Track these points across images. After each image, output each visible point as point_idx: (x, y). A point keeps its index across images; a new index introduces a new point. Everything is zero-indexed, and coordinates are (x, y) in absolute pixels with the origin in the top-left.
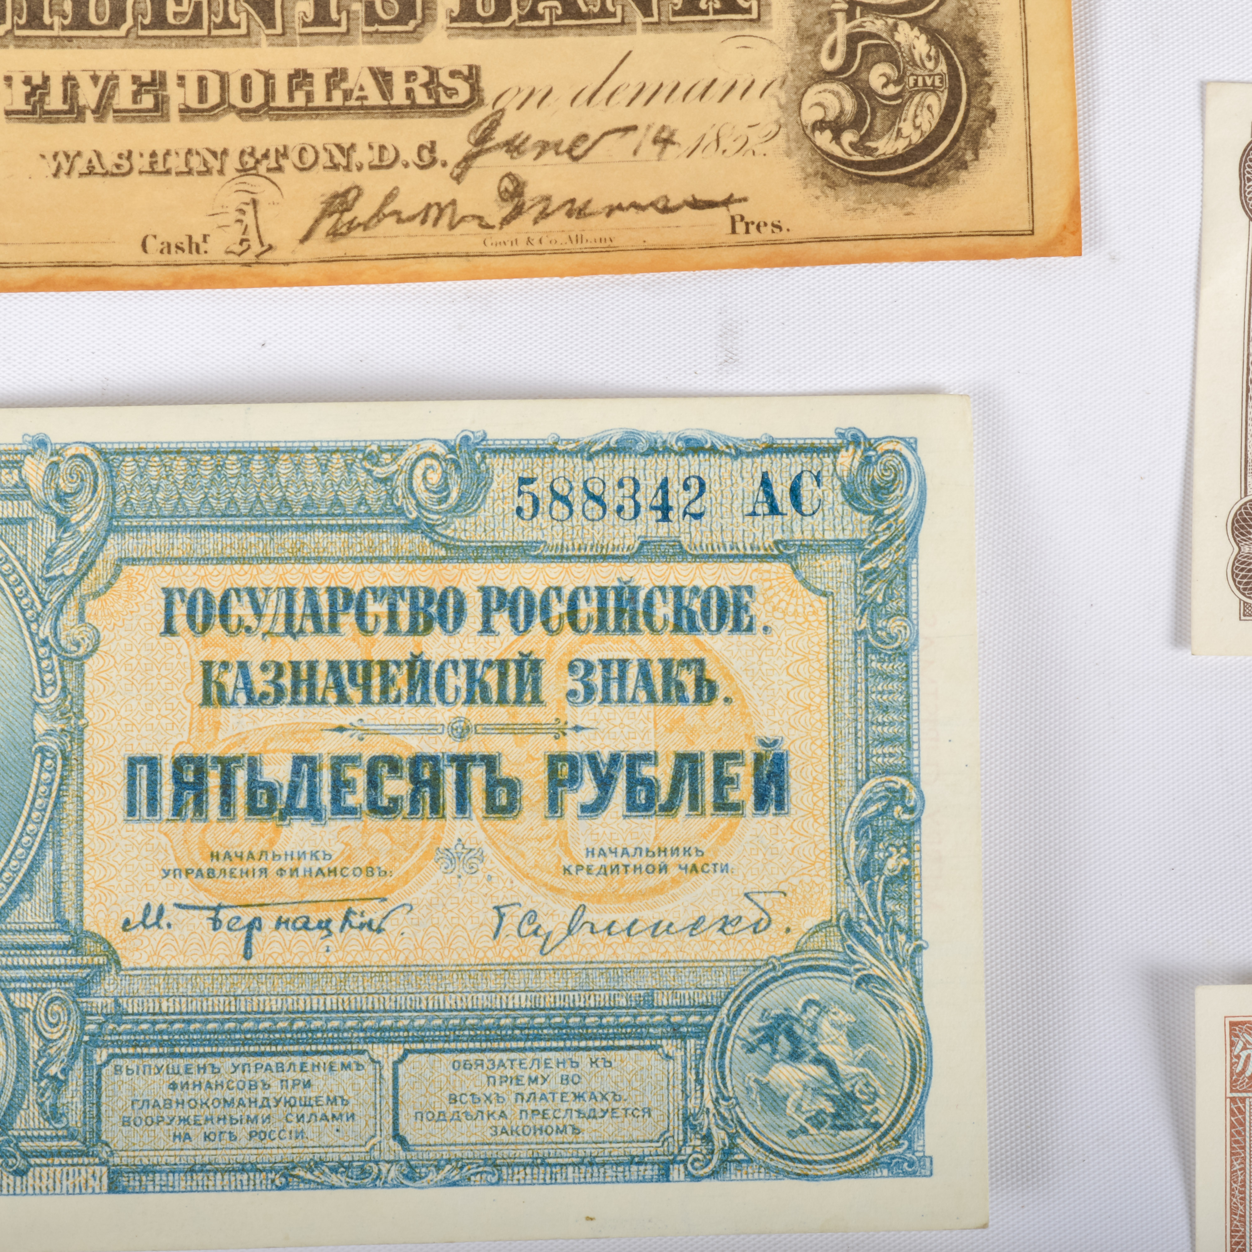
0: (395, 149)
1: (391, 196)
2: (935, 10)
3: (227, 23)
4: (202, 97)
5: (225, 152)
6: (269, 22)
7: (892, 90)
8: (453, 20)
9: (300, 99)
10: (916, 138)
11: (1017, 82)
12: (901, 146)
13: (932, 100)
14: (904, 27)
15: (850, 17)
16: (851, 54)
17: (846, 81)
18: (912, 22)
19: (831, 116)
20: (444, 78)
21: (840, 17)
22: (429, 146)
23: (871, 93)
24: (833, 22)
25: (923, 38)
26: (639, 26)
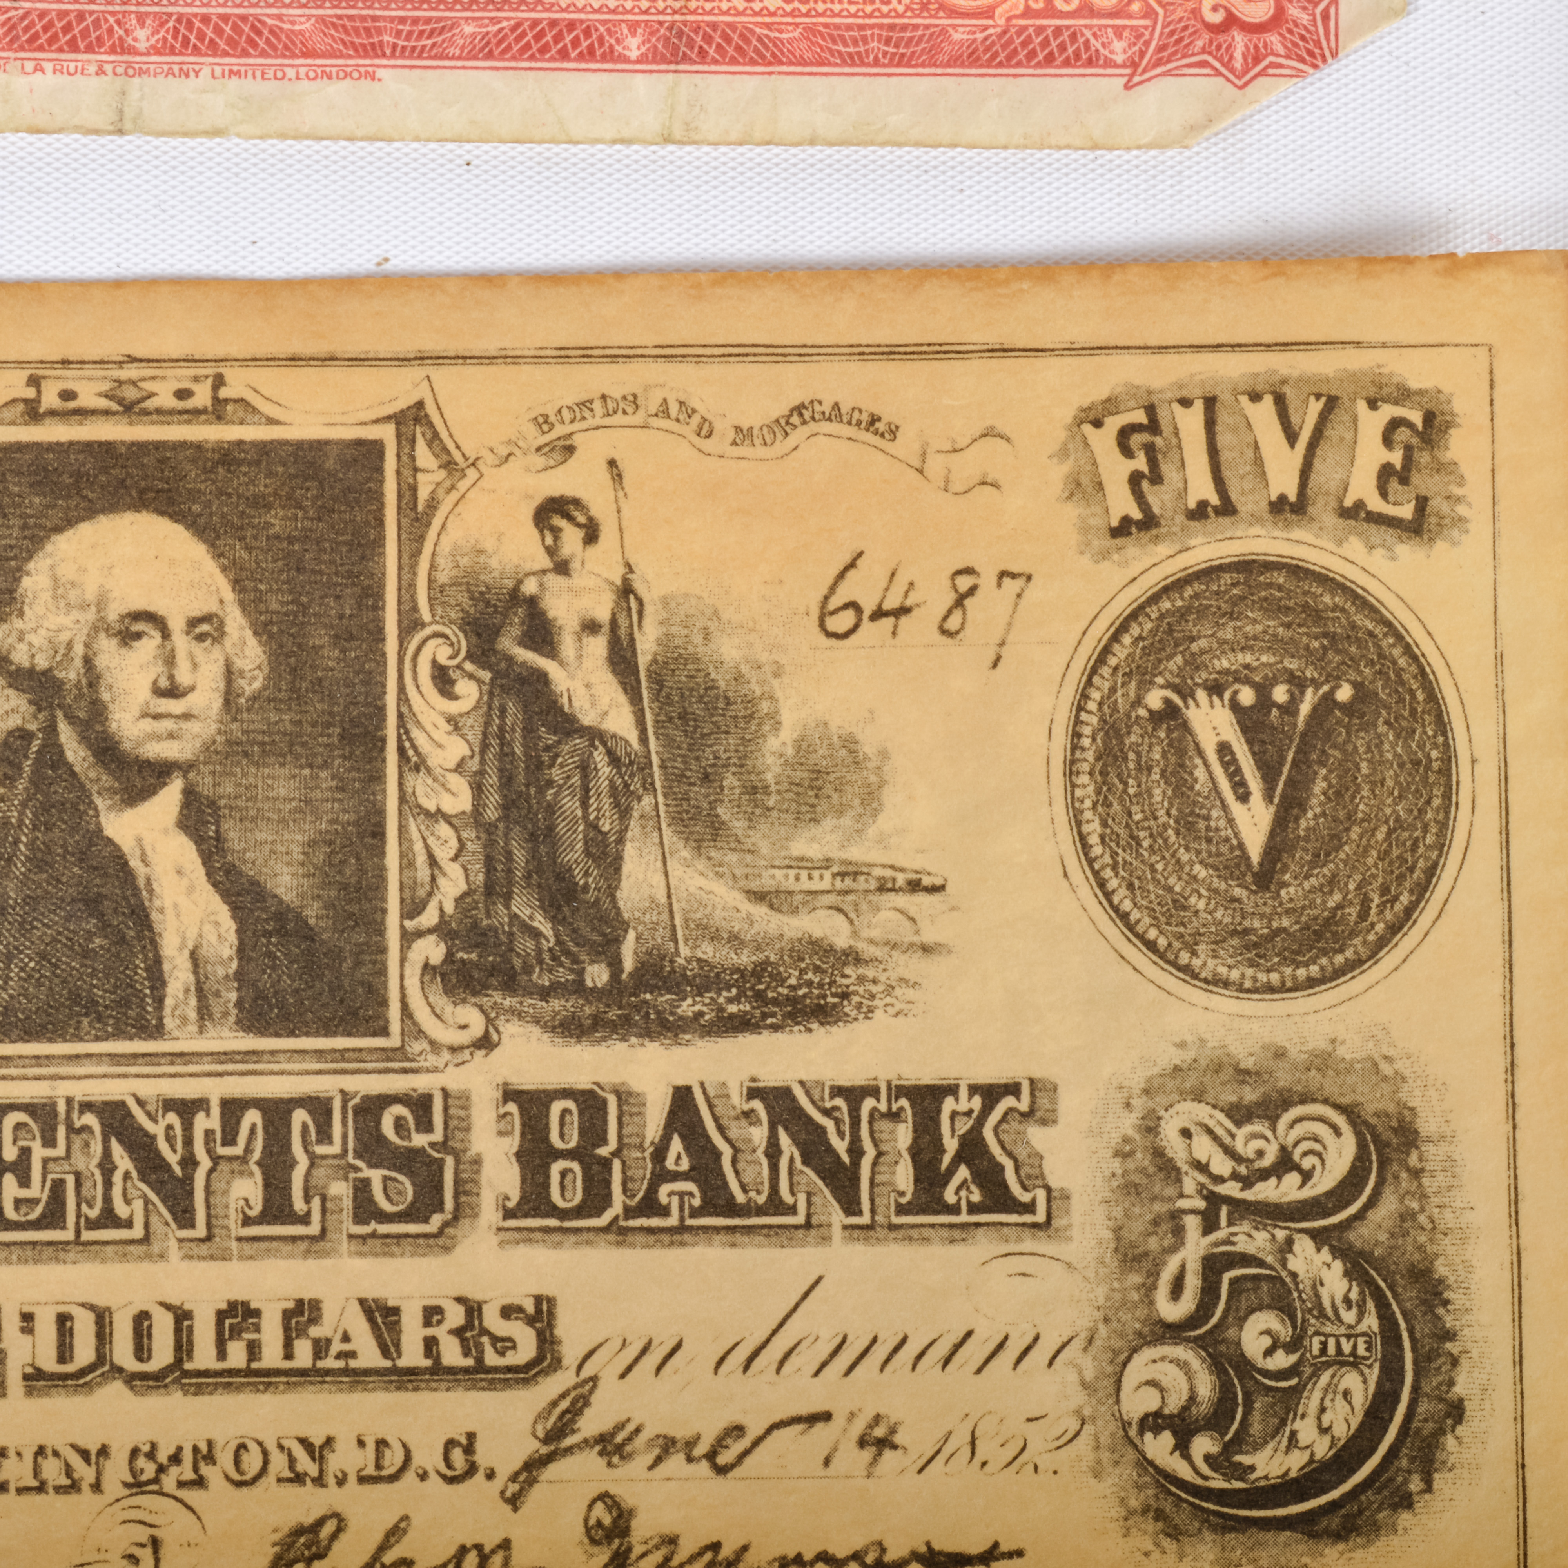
0: (404, 1445)
1: (395, 1533)
2: (1360, 1216)
3: (108, 1218)
4: (64, 1353)
5: (104, 1451)
6: (185, 1218)
7: (1281, 1360)
8: (509, 1214)
9: (237, 1355)
10: (1322, 1449)
11: (1503, 1353)
12: (1296, 1462)
13: (1351, 1380)
14: (1304, 1245)
15: (1210, 1225)
16: (1209, 1291)
17: (1200, 1343)
18: (1319, 1237)
19: (1173, 1405)
20: (492, 1320)
21: (1192, 1223)
22: (464, 1441)
23: (1244, 1366)
24: (1179, 1232)
25: (1338, 1266)
26: (837, 1232)
